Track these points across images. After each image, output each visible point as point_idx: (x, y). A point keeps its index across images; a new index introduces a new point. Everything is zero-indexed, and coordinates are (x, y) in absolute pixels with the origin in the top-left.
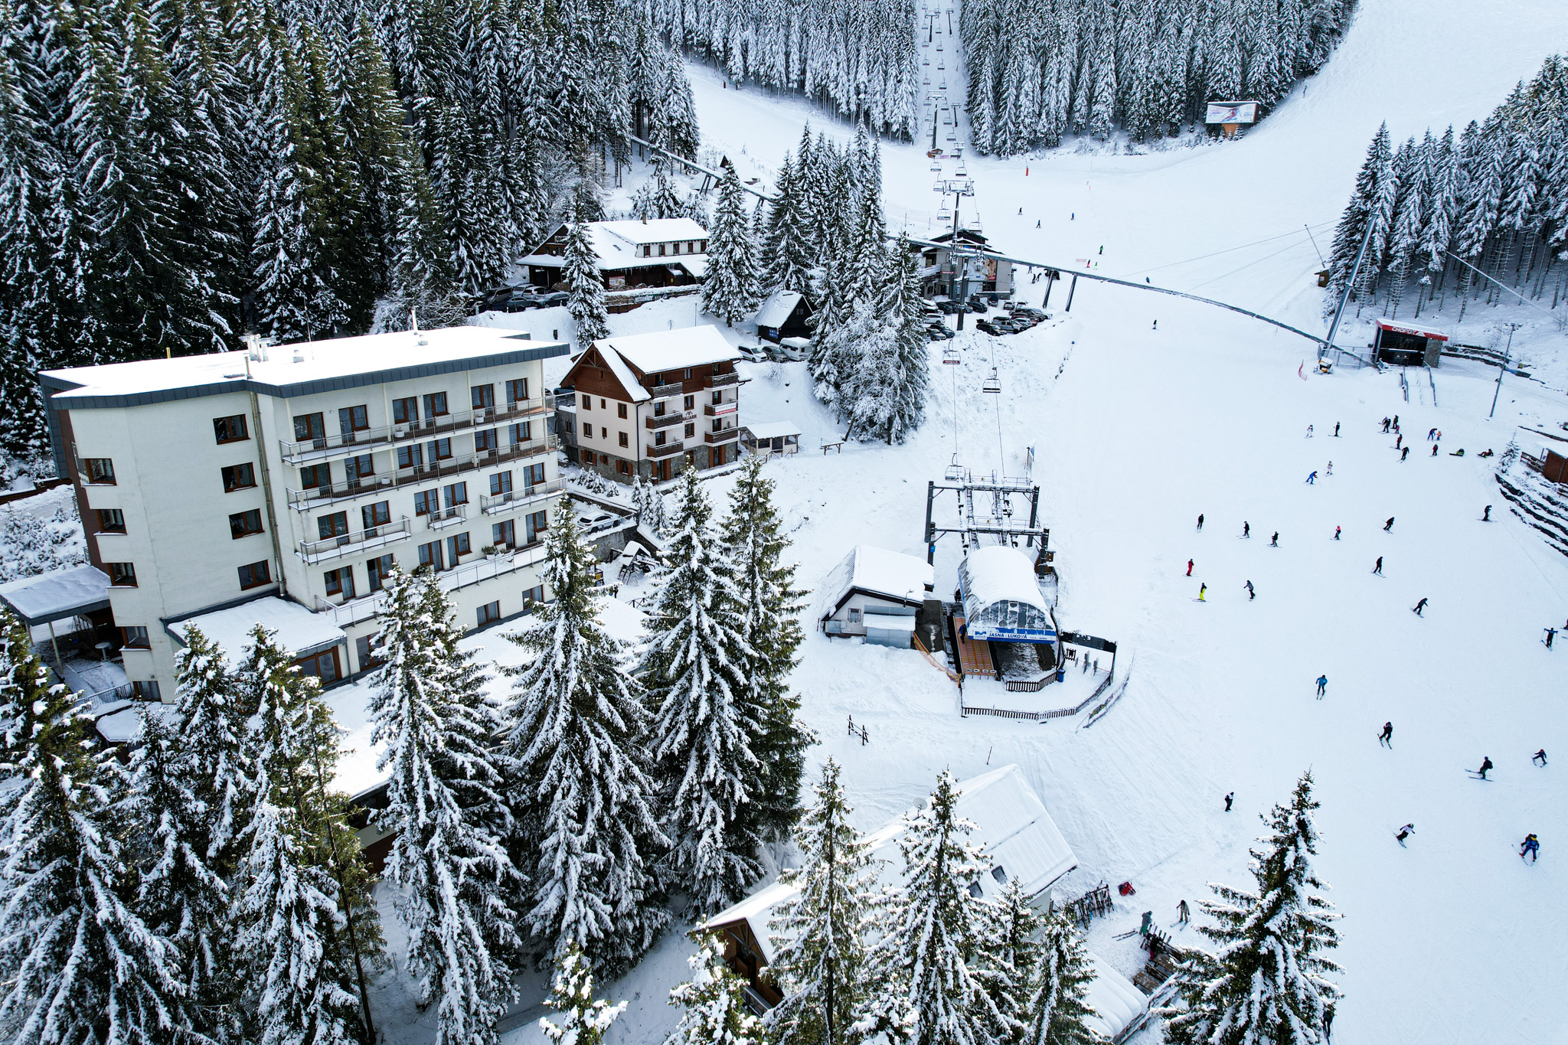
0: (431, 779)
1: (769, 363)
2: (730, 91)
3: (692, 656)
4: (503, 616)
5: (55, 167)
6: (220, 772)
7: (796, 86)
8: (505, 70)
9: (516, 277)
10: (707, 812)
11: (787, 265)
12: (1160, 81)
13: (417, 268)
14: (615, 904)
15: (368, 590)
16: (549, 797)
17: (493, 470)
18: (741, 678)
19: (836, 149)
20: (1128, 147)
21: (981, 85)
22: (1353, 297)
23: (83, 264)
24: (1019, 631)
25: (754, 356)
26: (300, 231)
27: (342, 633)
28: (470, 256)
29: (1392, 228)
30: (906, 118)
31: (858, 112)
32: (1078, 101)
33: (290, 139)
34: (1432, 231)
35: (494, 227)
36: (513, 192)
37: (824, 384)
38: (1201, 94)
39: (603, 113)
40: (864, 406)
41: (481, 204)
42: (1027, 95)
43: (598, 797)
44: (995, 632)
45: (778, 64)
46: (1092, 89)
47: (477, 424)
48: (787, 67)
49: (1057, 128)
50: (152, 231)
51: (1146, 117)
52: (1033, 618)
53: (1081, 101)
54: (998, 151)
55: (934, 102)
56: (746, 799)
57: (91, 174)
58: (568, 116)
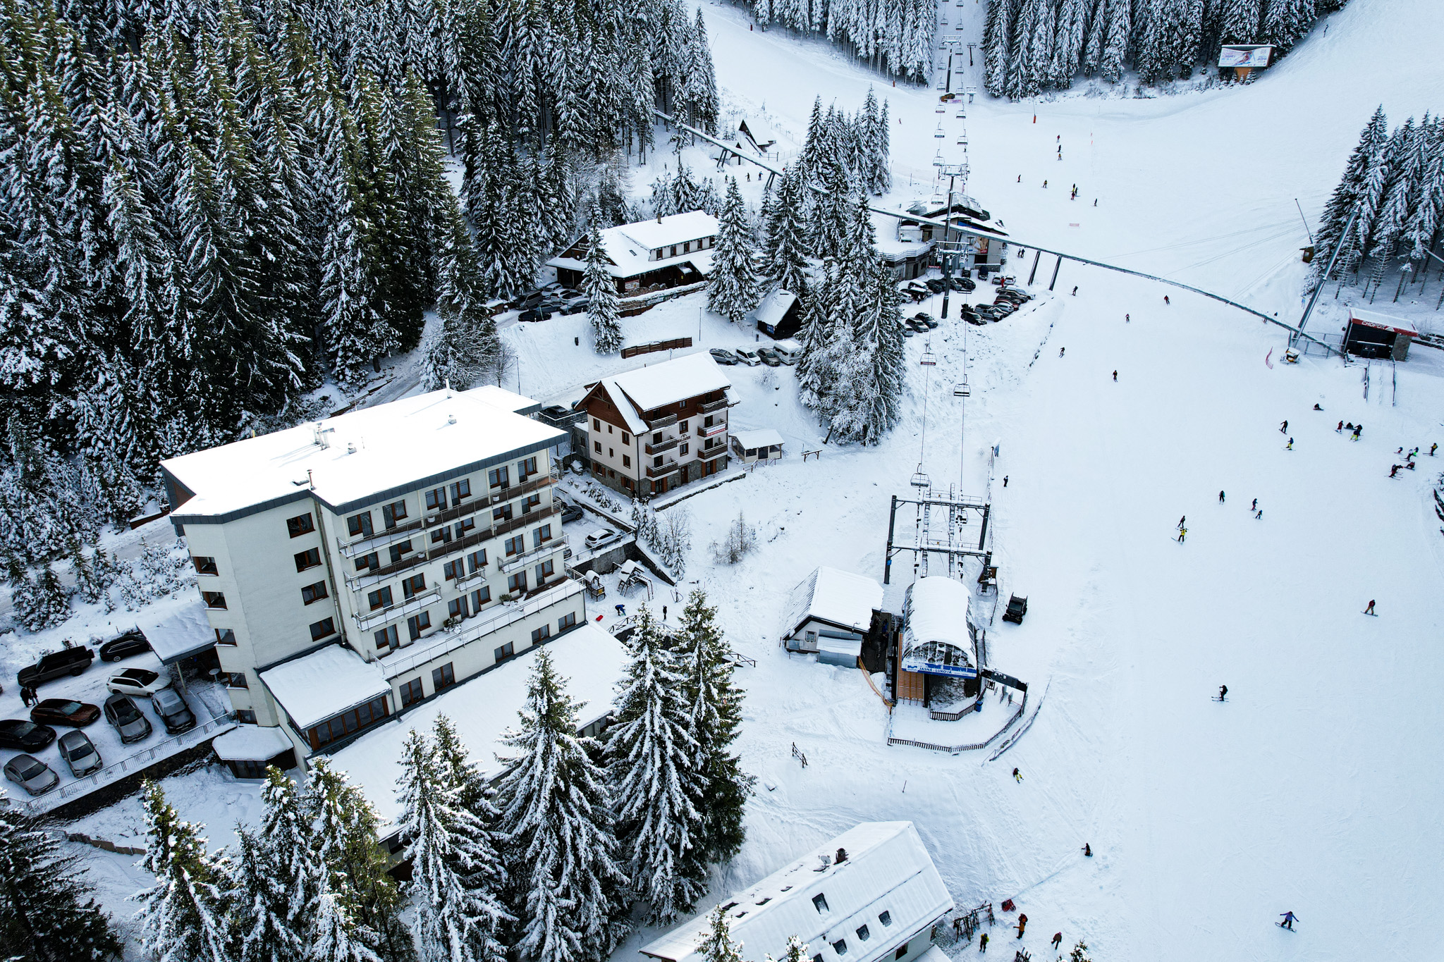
0: (442, 871)
1: (763, 367)
2: (757, 35)
3: (646, 750)
4: (516, 652)
5: (166, 253)
6: (294, 862)
7: (818, 28)
8: (540, 65)
9: (544, 278)
10: (661, 852)
11: (786, 266)
12: (1175, 22)
13: (455, 301)
14: (584, 929)
15: (408, 640)
16: (532, 861)
17: (508, 536)
18: (686, 761)
19: (846, 117)
20: (1138, 91)
21: (996, 27)
22: (1334, 275)
23: (189, 330)
24: (945, 668)
25: (750, 360)
26: (358, 274)
27: (387, 686)
28: (504, 267)
29: (1377, 213)
30: (921, 63)
31: (876, 55)
32: (1092, 43)
33: (349, 197)
34: (1418, 221)
35: (525, 240)
36: (543, 200)
37: (808, 391)
38: (1216, 34)
39: (629, 99)
40: (840, 420)
41: (513, 220)
42: (1040, 38)
43: (571, 858)
44: (925, 667)
45: (802, 8)
46: (1105, 31)
47: (495, 503)
48: (811, 9)
49: (1069, 71)
50: (242, 294)
51: (1157, 60)
52: (957, 658)
53: (1094, 43)
54: (1010, 93)
55: (949, 47)
56: (690, 846)
57: (193, 254)
58: (595, 106)
